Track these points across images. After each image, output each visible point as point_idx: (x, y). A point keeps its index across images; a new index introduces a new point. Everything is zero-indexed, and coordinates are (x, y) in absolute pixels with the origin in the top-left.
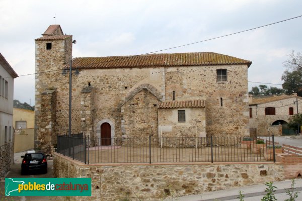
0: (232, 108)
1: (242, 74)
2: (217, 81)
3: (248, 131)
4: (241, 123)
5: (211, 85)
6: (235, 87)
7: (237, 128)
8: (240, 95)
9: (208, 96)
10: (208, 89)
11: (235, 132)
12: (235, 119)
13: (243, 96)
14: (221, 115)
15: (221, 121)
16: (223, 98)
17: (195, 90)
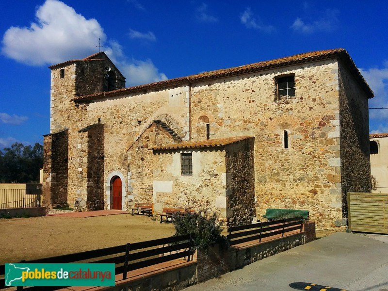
0: (304, 150)
1: (326, 80)
2: (275, 99)
3: (337, 198)
4: (322, 181)
5: (265, 108)
6: (311, 108)
7: (315, 192)
8: (322, 124)
9: (258, 130)
10: (259, 115)
11: (310, 200)
12: (311, 173)
13: (327, 126)
14: (282, 165)
15: (283, 176)
16: (289, 132)
17: (238, 120)
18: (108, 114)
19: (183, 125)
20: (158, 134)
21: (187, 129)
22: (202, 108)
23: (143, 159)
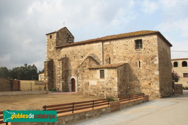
0: (146, 68)
1: (153, 42)
2: (135, 49)
3: (158, 86)
4: (153, 80)
5: (132, 52)
6: (148, 52)
7: (150, 84)
8: (152, 59)
9: (129, 60)
10: (129, 55)
11: (148, 87)
12: (148, 77)
13: (154, 59)
14: (138, 74)
15: (139, 78)
16: (141, 61)
17: (121, 56)
18: (69, 53)
19: (100, 58)
20: (90, 62)
21: (101, 60)
22: (107, 52)
23: (84, 72)
